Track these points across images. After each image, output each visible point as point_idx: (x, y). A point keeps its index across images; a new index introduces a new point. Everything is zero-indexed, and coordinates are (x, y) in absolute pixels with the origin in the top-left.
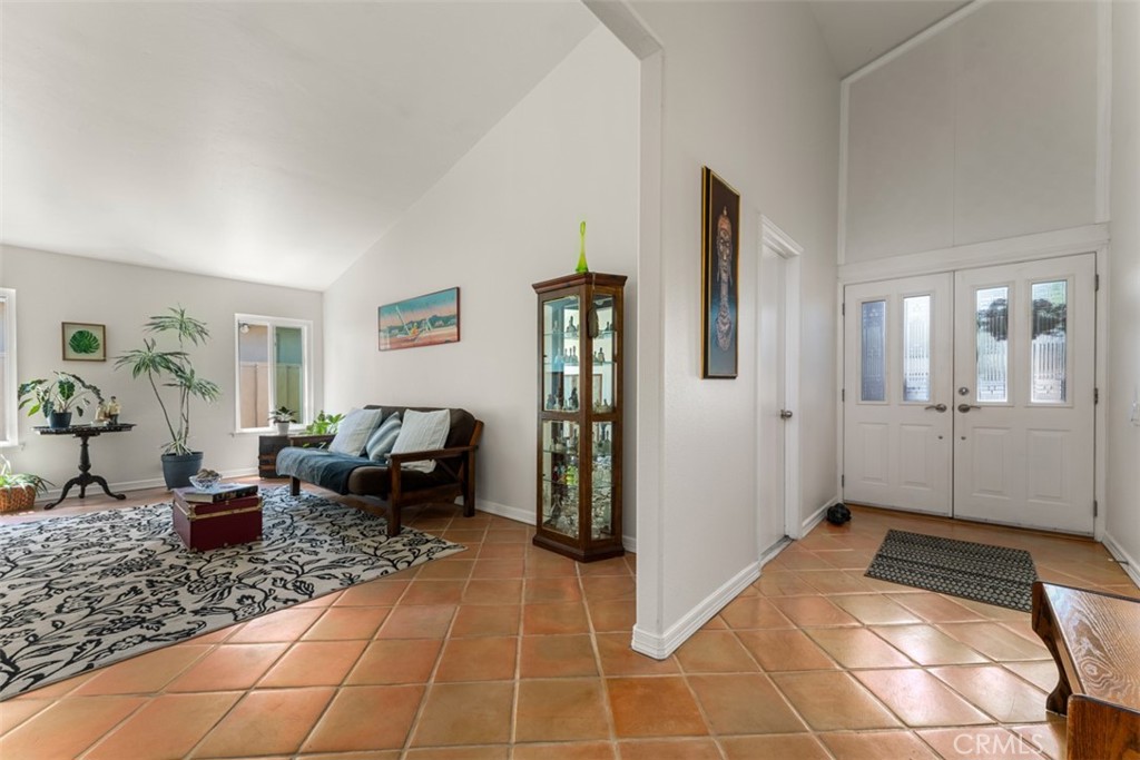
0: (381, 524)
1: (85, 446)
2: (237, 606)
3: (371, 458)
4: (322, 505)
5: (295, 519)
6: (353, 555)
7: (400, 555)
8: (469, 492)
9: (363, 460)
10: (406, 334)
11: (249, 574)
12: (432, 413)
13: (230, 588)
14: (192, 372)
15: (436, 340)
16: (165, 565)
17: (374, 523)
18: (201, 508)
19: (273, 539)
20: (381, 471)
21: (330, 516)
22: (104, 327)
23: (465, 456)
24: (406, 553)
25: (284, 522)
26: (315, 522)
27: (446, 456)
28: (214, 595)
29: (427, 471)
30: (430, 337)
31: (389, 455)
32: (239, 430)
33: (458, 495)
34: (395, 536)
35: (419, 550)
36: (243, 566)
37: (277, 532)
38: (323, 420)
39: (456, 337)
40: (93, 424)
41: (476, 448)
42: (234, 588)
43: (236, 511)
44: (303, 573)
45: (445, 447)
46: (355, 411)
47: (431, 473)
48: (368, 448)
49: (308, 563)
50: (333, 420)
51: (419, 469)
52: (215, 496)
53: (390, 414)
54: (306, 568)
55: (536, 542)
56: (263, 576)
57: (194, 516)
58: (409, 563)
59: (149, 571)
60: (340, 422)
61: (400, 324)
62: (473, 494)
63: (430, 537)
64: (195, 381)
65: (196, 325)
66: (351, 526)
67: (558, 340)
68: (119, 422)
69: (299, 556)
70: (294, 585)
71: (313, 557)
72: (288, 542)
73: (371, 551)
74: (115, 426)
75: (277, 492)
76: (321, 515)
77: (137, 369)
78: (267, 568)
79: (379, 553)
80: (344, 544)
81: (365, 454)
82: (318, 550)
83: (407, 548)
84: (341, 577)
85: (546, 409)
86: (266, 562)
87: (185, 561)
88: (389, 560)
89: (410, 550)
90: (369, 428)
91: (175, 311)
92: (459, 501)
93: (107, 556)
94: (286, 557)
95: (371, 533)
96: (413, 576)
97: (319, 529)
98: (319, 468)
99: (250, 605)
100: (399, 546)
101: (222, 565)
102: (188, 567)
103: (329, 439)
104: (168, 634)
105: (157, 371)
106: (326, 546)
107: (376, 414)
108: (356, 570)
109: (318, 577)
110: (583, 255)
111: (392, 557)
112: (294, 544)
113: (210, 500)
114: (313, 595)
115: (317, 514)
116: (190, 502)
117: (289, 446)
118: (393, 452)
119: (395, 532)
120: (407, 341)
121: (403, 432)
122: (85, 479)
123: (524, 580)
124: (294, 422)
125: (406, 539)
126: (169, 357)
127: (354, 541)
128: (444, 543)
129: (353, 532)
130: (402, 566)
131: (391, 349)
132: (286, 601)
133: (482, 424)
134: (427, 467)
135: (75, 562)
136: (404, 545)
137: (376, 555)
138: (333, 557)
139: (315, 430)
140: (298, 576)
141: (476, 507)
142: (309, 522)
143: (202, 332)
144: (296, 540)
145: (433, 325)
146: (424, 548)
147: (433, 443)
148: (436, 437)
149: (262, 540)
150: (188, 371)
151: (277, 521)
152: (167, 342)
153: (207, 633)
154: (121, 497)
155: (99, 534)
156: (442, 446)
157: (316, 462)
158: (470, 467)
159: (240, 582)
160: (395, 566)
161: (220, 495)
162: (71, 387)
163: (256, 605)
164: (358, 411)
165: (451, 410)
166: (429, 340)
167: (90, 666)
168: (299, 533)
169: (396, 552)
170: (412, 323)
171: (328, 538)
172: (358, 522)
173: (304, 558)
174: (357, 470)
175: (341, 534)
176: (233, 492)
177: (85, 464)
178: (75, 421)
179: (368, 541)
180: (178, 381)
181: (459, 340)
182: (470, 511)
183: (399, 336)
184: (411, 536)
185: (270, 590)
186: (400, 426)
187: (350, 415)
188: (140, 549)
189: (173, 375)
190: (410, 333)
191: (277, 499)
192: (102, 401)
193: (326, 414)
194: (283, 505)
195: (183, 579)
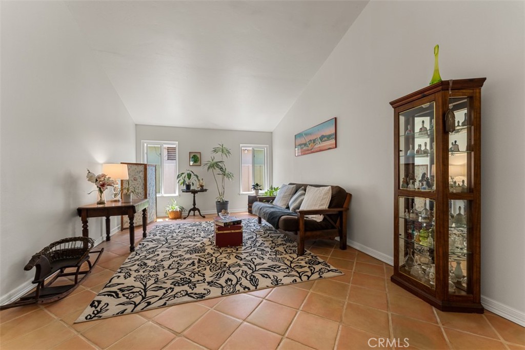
0: (295, 246)
1: (194, 197)
2: (224, 285)
3: (291, 209)
4: (270, 230)
5: (258, 236)
6: (280, 264)
7: (303, 269)
8: (343, 234)
9: (287, 211)
10: (308, 147)
11: (234, 265)
12: (321, 188)
13: (225, 271)
14: (225, 169)
15: (324, 148)
16: (207, 251)
17: (291, 245)
18: (220, 228)
19: (247, 246)
20: (295, 219)
21: (271, 237)
22: (200, 153)
23: (341, 213)
24: (306, 269)
25: (253, 237)
26: (265, 239)
27: (329, 213)
28: (217, 275)
29: (319, 221)
30: (319, 147)
31: (298, 210)
32: (241, 192)
33: (336, 236)
34: (301, 255)
35: (314, 269)
36: (233, 260)
37: (249, 242)
38: (272, 189)
39: (335, 145)
40: (196, 189)
41: (348, 209)
42: (226, 272)
43: (233, 231)
44: (255, 271)
45: (329, 207)
46: (284, 186)
47: (321, 222)
48: (289, 205)
49: (259, 264)
50: (276, 189)
51: (314, 219)
52: (225, 224)
53: (300, 188)
54: (258, 267)
55: (393, 280)
56: (238, 268)
57: (217, 232)
58: (309, 277)
59: (201, 254)
60: (278, 191)
61: (305, 142)
62: (346, 236)
63: (321, 260)
64: (227, 172)
65: (227, 150)
66: (280, 245)
67: (410, 140)
68: (204, 188)
69: (255, 259)
70: (250, 278)
71: (261, 261)
72: (253, 249)
73: (288, 263)
74: (203, 190)
75: (253, 221)
76: (268, 236)
77: (209, 168)
78: (241, 263)
79: (293, 265)
80: (276, 255)
81: (288, 208)
82: (264, 257)
83: (308, 265)
84: (272, 278)
85: (401, 188)
86: (241, 259)
87: (213, 251)
88: (298, 272)
89: (309, 267)
90: (290, 195)
91: (220, 145)
92: (338, 239)
93: (190, 243)
94: (249, 258)
95: (290, 251)
96: (311, 288)
97: (267, 244)
98: (267, 213)
99: (230, 285)
100: (303, 263)
101: (225, 257)
102: (214, 255)
103: (273, 199)
104: (196, 294)
105: (215, 169)
106: (268, 254)
107: (293, 187)
108: (280, 275)
109: (261, 275)
110: (437, 71)
111: (299, 270)
112: (255, 250)
113: (223, 225)
114: (258, 287)
115: (267, 235)
116: (217, 225)
117: (257, 201)
118: (301, 209)
119: (301, 253)
120: (308, 150)
121: (306, 197)
122: (194, 209)
123: (390, 314)
124: (261, 190)
125: (307, 259)
126: (219, 163)
127: (281, 255)
128: (329, 266)
129: (281, 249)
130: (304, 278)
131: (302, 155)
132: (245, 288)
133: (351, 195)
134: (319, 218)
135: (182, 244)
136: (306, 263)
137: (291, 267)
138: (270, 263)
139: (269, 194)
140: (253, 272)
141: (348, 244)
142: (263, 239)
143: (229, 153)
144: (256, 249)
145: (321, 140)
146: (317, 267)
147: (322, 205)
148: (323, 202)
149: (243, 246)
150: (224, 169)
151: (250, 236)
152: (218, 157)
153: (209, 299)
154: (204, 217)
155: (193, 232)
156: (327, 207)
157: (266, 210)
158: (344, 220)
159: (229, 270)
160: (300, 277)
161: (226, 223)
162: (190, 175)
163: (232, 286)
164: (286, 185)
165: (332, 187)
166: (319, 149)
167: (165, 304)
168: (258, 244)
169: (301, 267)
170: (311, 141)
171: (270, 250)
172: (284, 243)
173: (257, 261)
174: (283, 217)
175: (276, 249)
176: (232, 222)
177: (194, 204)
178: (192, 188)
179: (287, 256)
180: (221, 172)
181: (336, 147)
182: (344, 246)
183: (304, 148)
184: (310, 258)
185: (240, 278)
186: (305, 194)
187: (283, 187)
188: (201, 242)
189: (219, 170)
190: (310, 146)
191: (252, 224)
192: (199, 180)
193: (273, 187)
194: (254, 228)
195: (209, 262)
